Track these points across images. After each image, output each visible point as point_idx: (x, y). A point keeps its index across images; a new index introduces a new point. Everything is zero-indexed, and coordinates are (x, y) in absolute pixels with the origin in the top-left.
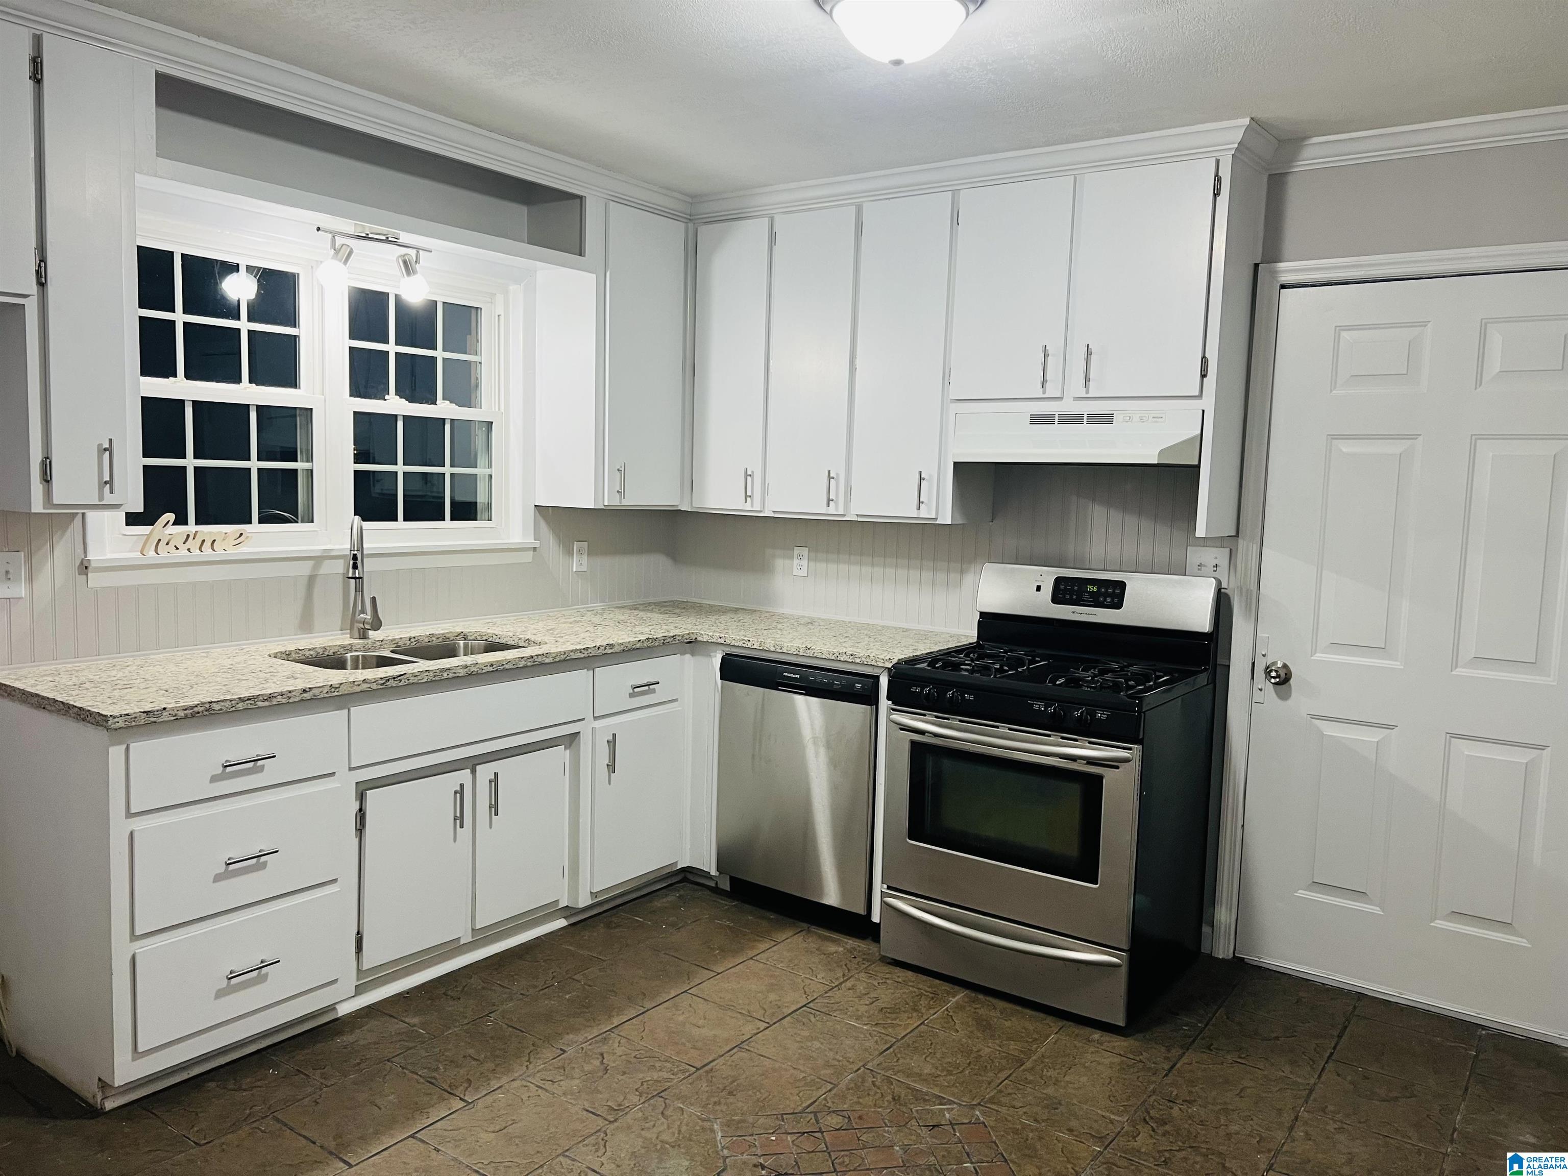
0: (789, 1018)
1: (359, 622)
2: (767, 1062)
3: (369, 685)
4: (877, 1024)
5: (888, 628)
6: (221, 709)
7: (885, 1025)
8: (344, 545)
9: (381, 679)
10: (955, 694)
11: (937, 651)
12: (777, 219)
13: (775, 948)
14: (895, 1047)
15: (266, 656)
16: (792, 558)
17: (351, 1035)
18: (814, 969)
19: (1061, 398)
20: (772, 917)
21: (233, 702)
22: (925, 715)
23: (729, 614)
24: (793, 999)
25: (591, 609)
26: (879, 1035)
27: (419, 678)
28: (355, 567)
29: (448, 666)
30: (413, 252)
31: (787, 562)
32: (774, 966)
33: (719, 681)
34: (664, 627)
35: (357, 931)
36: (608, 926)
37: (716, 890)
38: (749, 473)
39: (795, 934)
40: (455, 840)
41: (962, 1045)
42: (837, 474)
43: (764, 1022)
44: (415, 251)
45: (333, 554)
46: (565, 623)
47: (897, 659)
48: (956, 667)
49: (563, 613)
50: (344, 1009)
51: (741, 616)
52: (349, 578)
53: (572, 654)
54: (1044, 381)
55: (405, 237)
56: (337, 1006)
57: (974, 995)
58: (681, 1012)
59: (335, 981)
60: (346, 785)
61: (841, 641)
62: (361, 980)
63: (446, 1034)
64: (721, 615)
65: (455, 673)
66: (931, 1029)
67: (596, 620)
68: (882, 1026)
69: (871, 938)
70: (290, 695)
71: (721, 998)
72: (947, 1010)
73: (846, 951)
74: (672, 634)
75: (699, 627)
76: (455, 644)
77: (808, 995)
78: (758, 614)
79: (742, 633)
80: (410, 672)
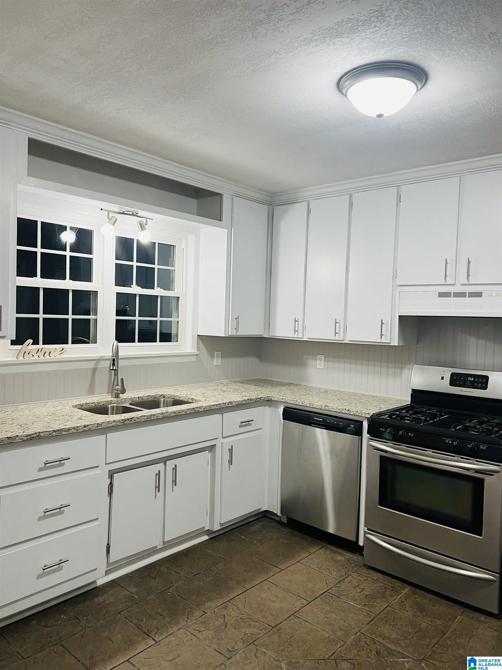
0: (319, 598)
1: (115, 390)
2: (309, 626)
3: (116, 423)
4: (365, 605)
5: (364, 395)
6: (44, 436)
7: (369, 606)
8: (109, 354)
9: (122, 420)
10: (404, 433)
11: (392, 409)
12: (312, 203)
13: (310, 556)
14: (375, 620)
15: (71, 407)
16: (316, 360)
17: (102, 597)
18: (330, 569)
19: (454, 285)
20: (308, 539)
21: (50, 432)
22: (387, 443)
23: (286, 386)
24: (320, 587)
25: (222, 383)
26: (366, 611)
27: (140, 419)
28: (114, 365)
29: (154, 413)
30: (144, 220)
31: (314, 362)
32: (310, 567)
33: (282, 420)
34: (256, 393)
35: (107, 543)
36: (228, 540)
37: (280, 522)
38: (296, 320)
39: (320, 549)
40: (155, 498)
41: (411, 620)
42: (340, 321)
43: (306, 600)
44: (145, 219)
45: (105, 358)
46: (210, 390)
47: (372, 413)
48: (403, 418)
49: (209, 385)
50: (100, 583)
51: (292, 387)
52: (111, 370)
53: (213, 407)
54: (446, 276)
55: (141, 213)
56: (97, 581)
57: (414, 589)
58: (264, 592)
59: (96, 569)
60: (103, 473)
61: (342, 402)
62: (109, 567)
63: (148, 599)
64: (282, 387)
65: (157, 417)
66: (393, 609)
67: (224, 388)
68: (368, 606)
69: (358, 553)
70: (78, 428)
71: (284, 585)
72: (401, 597)
73: (346, 560)
74: (259, 397)
75: (272, 393)
76: (159, 400)
77: (328, 585)
78: (300, 386)
79: (293, 397)
80: (136, 416)
